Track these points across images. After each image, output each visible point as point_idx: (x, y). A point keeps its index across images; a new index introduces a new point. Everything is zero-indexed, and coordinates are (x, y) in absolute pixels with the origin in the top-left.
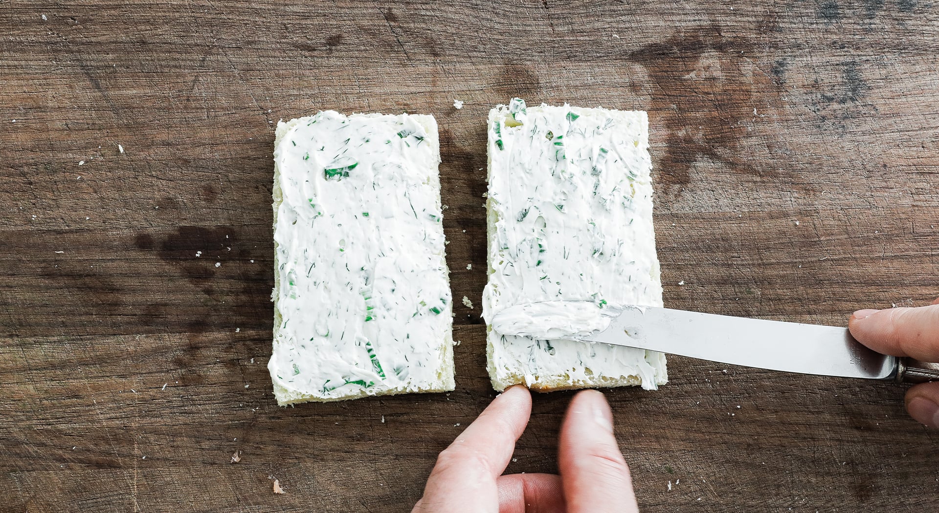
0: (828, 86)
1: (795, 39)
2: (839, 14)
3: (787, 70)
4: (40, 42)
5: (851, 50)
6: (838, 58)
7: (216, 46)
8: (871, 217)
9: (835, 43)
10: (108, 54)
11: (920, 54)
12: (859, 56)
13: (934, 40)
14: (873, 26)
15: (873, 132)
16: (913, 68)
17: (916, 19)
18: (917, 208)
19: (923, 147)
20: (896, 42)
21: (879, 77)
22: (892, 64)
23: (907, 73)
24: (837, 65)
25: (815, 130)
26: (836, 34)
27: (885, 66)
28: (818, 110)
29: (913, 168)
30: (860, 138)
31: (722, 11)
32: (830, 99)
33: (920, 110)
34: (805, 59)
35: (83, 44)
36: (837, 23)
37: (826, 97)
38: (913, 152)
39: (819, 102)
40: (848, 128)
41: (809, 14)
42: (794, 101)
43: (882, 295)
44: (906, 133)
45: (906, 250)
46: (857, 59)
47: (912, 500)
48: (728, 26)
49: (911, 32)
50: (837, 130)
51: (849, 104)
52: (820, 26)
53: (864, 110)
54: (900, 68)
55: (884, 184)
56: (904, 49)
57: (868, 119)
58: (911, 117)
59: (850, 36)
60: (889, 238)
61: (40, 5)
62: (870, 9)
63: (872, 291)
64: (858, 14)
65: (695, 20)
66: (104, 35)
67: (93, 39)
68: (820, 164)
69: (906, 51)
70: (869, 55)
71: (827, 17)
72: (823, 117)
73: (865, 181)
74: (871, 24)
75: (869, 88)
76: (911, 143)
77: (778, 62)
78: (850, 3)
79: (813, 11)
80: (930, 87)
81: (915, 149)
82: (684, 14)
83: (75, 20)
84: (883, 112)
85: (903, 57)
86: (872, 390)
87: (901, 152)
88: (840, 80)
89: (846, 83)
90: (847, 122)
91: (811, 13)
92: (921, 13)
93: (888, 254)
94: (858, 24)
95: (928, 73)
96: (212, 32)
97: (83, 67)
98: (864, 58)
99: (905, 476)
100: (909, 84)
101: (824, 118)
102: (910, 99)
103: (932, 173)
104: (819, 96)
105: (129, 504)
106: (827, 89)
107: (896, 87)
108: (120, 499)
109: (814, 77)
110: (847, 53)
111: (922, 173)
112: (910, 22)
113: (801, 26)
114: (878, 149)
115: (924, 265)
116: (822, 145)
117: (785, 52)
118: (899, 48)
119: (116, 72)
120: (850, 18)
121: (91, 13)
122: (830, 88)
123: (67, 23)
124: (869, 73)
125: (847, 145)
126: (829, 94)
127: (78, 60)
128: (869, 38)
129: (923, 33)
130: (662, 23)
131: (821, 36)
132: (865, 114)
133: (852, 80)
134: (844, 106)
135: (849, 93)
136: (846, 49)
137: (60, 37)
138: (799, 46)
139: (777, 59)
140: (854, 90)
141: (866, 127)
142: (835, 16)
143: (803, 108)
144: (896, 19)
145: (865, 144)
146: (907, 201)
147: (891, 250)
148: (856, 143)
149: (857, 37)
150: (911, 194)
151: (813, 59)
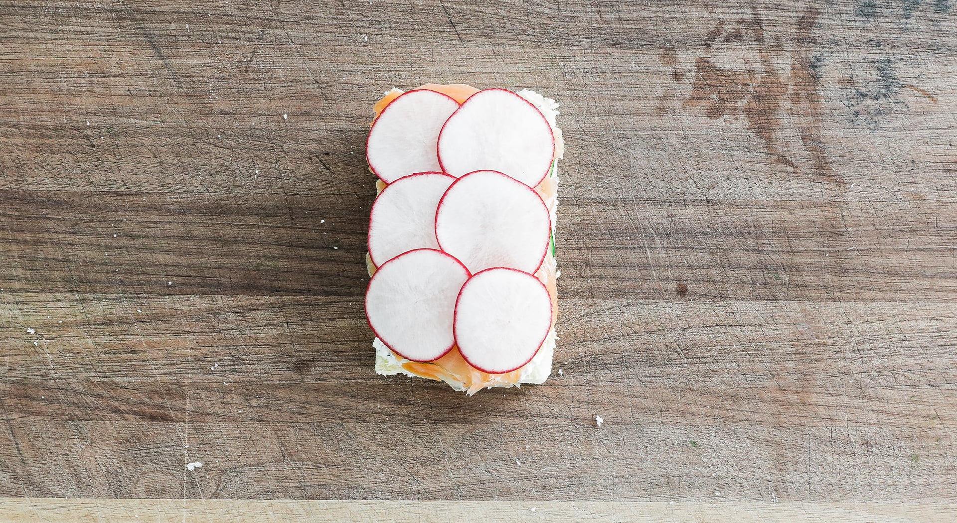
0: (863, 83)
1: (833, 35)
2: (876, 12)
3: (824, 65)
4: (105, 9)
5: (886, 48)
6: (873, 56)
7: (274, 20)
8: (897, 211)
9: (871, 40)
10: (171, 23)
11: (952, 55)
12: (894, 54)
14: (909, 26)
15: (904, 129)
16: (945, 68)
17: (950, 20)
18: (941, 204)
19: (950, 145)
20: (930, 42)
21: (912, 75)
22: (925, 64)
23: (939, 73)
24: (872, 62)
25: (848, 125)
26: (873, 32)
27: (919, 65)
28: (852, 105)
29: (941, 165)
30: (891, 134)
31: (764, 5)
32: (864, 96)
33: (949, 109)
34: (842, 55)
35: (147, 13)
36: (875, 21)
37: (861, 93)
38: (940, 149)
39: (853, 98)
40: (880, 124)
41: (848, 12)
42: (829, 95)
43: (904, 286)
44: (936, 131)
45: (929, 244)
46: (892, 58)
47: (921, 481)
48: (769, 20)
49: (945, 34)
50: (869, 126)
51: (882, 101)
52: (858, 24)
53: (896, 107)
54: (933, 68)
55: (911, 179)
56: (938, 49)
57: (899, 116)
58: (941, 116)
59: (886, 35)
60: (914, 231)
62: (907, 9)
63: (894, 281)
64: (895, 13)
65: (738, 13)
66: (167, 5)
67: (157, 9)
68: (852, 158)
69: (940, 51)
70: (903, 54)
71: (865, 15)
72: (857, 113)
73: (893, 176)
74: (907, 24)
75: (902, 86)
76: (939, 141)
77: (816, 57)
78: (888, 3)
79: (852, 9)
81: (943, 146)
82: (728, 7)
84: (914, 110)
85: (936, 57)
86: (889, 376)
87: (929, 149)
88: (874, 77)
89: (880, 80)
90: (879, 118)
91: (850, 11)
93: (911, 247)
94: (895, 23)
96: (271, 6)
97: (146, 35)
98: (899, 57)
99: (915, 457)
100: (941, 84)
101: (857, 114)
104: (854, 92)
105: (181, 455)
106: (861, 85)
107: (929, 86)
108: (171, 450)
109: (850, 73)
110: (882, 51)
111: (949, 171)
112: (944, 23)
113: (840, 22)
114: (907, 146)
115: (945, 258)
116: (854, 139)
117: (823, 48)
118: (933, 48)
119: (177, 41)
120: (887, 17)
122: (864, 84)
124: (902, 71)
125: (879, 141)
126: (864, 90)
127: (142, 28)
128: (905, 38)
130: (706, 15)
131: (859, 34)
132: (896, 111)
133: (886, 78)
134: (877, 102)
135: (882, 90)
136: (882, 47)
137: (124, 5)
138: (836, 43)
139: (814, 54)
140: (887, 88)
141: (896, 124)
142: (873, 15)
143: (837, 103)
144: (932, 20)
145: (895, 140)
146: (932, 197)
147: (915, 242)
148: (887, 139)
149: (893, 36)
150: (937, 190)
151: (850, 55)
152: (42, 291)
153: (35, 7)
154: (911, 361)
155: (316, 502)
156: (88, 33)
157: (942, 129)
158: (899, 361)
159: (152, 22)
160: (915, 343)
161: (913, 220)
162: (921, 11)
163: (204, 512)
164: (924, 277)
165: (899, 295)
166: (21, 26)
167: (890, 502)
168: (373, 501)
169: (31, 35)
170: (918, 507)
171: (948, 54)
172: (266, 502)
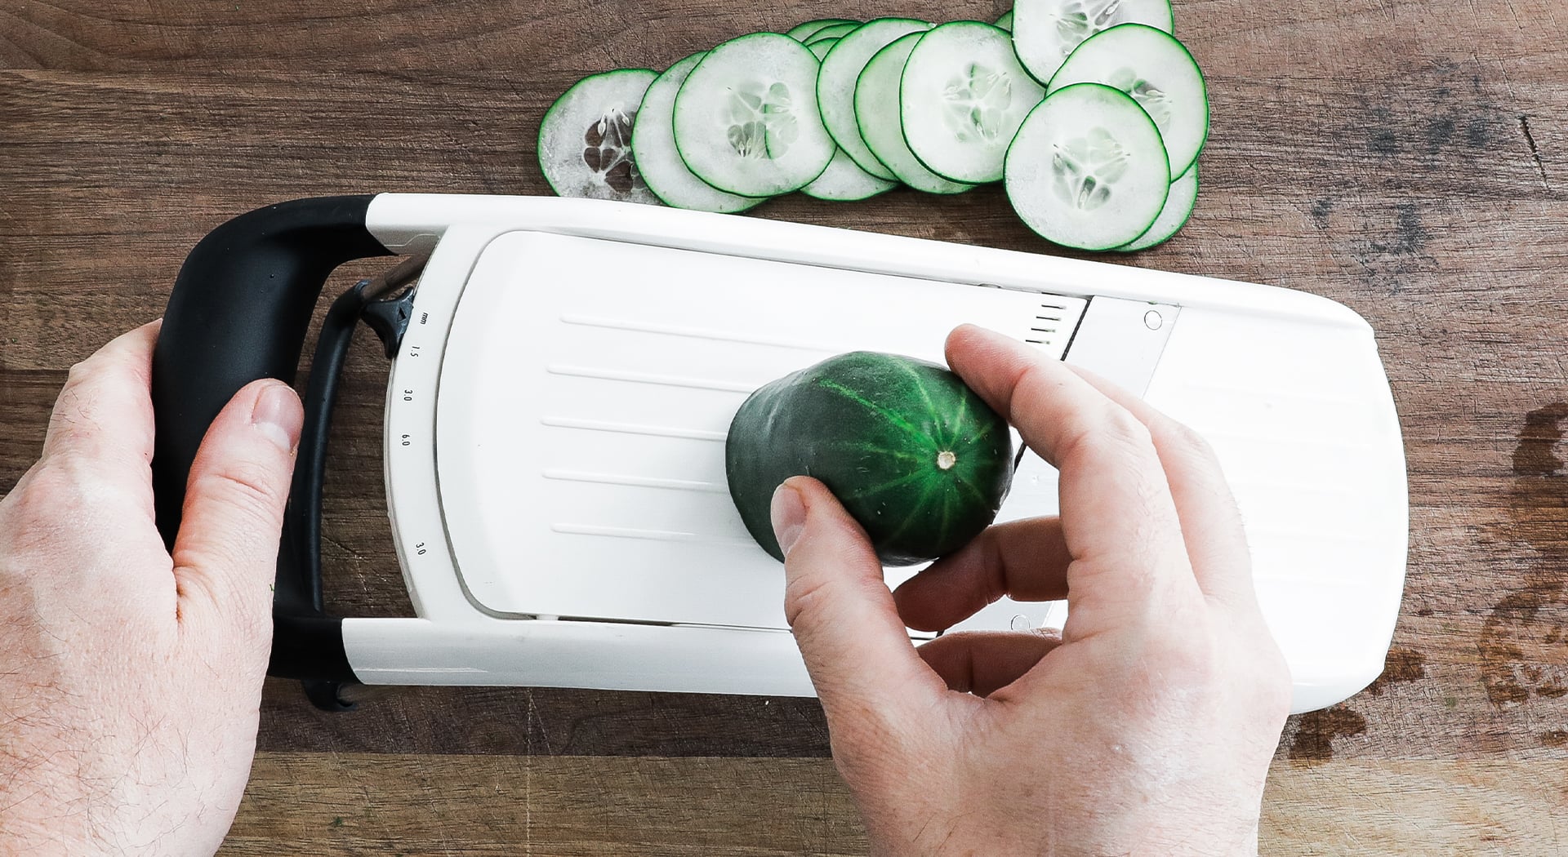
0: (1379, 234)
1: (1342, 174)
2: (1395, 147)
3: (1331, 212)
4: (436, 150)
5: (1407, 190)
6: (1392, 200)
8: (1425, 392)
9: (1390, 181)
10: (515, 166)
11: (1491, 199)
12: (1418, 198)
13: (1509, 183)
14: (1436, 163)
15: (1431, 290)
16: (1482, 215)
17: (1488, 156)
18: (1480, 384)
19: (1491, 311)
20: (1463, 183)
21: (1441, 224)
22: (1457, 210)
23: (1474, 221)
24: (1392, 208)
25: (1362, 285)
26: (1391, 170)
27: (1450, 212)
28: (1367, 261)
29: (1479, 335)
30: (1417, 297)
31: (1254, 138)
32: (1382, 249)
33: (1488, 266)
34: (1353, 199)
35: (486, 153)
36: (1393, 157)
37: (1376, 245)
38: (1478, 316)
39: (1368, 252)
40: (1402, 284)
41: (1360, 146)
42: (1338, 249)
43: (1434, 486)
44: (1471, 293)
45: (1467, 433)
46: (1416, 202)
47: (1459, 731)
48: (1261, 156)
49: (1483, 172)
50: (1388, 287)
51: (1405, 256)
52: (1373, 161)
53: (1422, 264)
54: (1467, 215)
55: (1442, 354)
56: (1473, 192)
57: (1426, 274)
58: (1479, 274)
59: (1408, 174)
60: (1445, 418)
61: (436, 106)
62: (1434, 143)
63: (1423, 480)
64: (1419, 147)
65: (1221, 148)
66: (511, 143)
67: (499, 148)
69: (1475, 195)
70: (1430, 198)
71: (1381, 150)
72: (1373, 270)
73: (1420, 349)
74: (1433, 160)
75: (1430, 238)
76: (1476, 305)
77: (1320, 201)
78: (1411, 135)
79: (1364, 142)
80: (1502, 239)
81: (1481, 312)
83: (477, 124)
84: (1445, 267)
85: (1471, 202)
86: (1418, 599)
87: (1464, 315)
88: (1394, 226)
89: (1401, 230)
90: (1401, 277)
91: (1363, 144)
92: (1493, 150)
93: (1444, 437)
94: (1419, 160)
95: (1501, 222)
97: (485, 181)
98: (1425, 201)
99: (1452, 702)
100: (1476, 235)
101: (1373, 272)
102: (1478, 253)
103: (1500, 342)
104: (1368, 244)
105: (524, 701)
106: (1378, 236)
107: (1462, 237)
108: (513, 694)
109: (1362, 221)
110: (1404, 195)
111: (1489, 342)
112: (1481, 160)
113: (1350, 159)
114: (1437, 311)
115: (1486, 452)
116: (1369, 303)
117: (1329, 191)
118: (1468, 191)
120: (1409, 152)
121: (496, 117)
122: (1381, 235)
123: (468, 128)
124: (1430, 219)
125: (1400, 305)
126: (1381, 243)
127: (479, 173)
128: (1432, 177)
129: (1496, 174)
131: (1374, 173)
132: (1422, 268)
133: (1409, 227)
134: (1397, 257)
135: (1404, 242)
136: (1403, 190)
137: (459, 144)
138: (1346, 184)
139: (1319, 198)
140: (1411, 239)
141: (1423, 284)
142: (1392, 149)
143: (1346, 258)
144: (1464, 156)
145: (1421, 304)
146: (1469, 375)
147: (1447, 431)
148: (1411, 303)
149: (1417, 175)
150: (1475, 366)
151: (1363, 199)
152: (355, 496)
153: (349, 148)
154: (1444, 581)
155: (694, 759)
156: (413, 179)
157: (1480, 290)
158: (1429, 581)
159: (492, 165)
160: (1450, 558)
161: (1445, 403)
162: (1450, 145)
163: (553, 772)
164: (1461, 475)
165: (1428, 498)
166: (333, 171)
167: (1419, 758)
168: (765, 759)
169: (344, 181)
170: (1455, 764)
171: (1485, 198)
172: (630, 759)
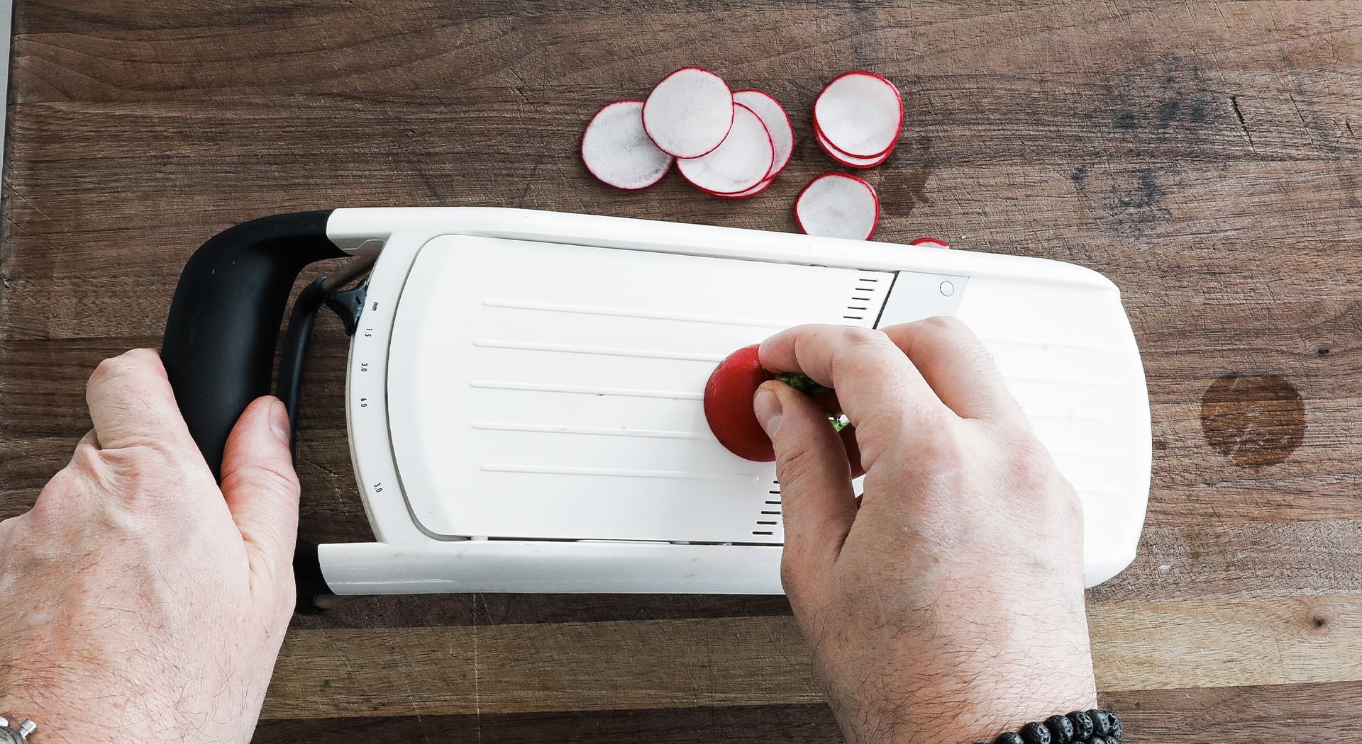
0: (1125, 192)
1: (1094, 147)
2: (1135, 124)
3: (1087, 176)
4: (382, 153)
5: (1145, 157)
6: (1134, 165)
7: (546, 155)
8: (1165, 315)
9: (1131, 151)
10: (445, 164)
11: (1211, 162)
12: (1154, 163)
13: (1224, 149)
14: (1167, 135)
15: (1166, 235)
16: (1205, 174)
17: (1207, 128)
18: (1208, 306)
19: (1214, 249)
20: (1188, 150)
21: (1172, 183)
22: (1185, 171)
23: (1199, 179)
24: (1133, 171)
25: (1113, 233)
26: (1131, 142)
27: (1179, 173)
28: (1116, 214)
29: (1205, 268)
30: (1155, 241)
31: (1024, 121)
32: (1127, 204)
33: (1211, 214)
34: (1103, 166)
35: (422, 155)
36: (1133, 132)
37: (1123, 202)
38: (1205, 253)
39: (1117, 207)
40: (1144, 231)
41: (1107, 124)
42: (1093, 205)
44: (1199, 236)
45: (1199, 345)
46: (1152, 166)
47: (1202, 578)
48: (1030, 135)
49: (1204, 141)
50: (1133, 233)
51: (1145, 209)
52: (1117, 135)
53: (1158, 213)
54: (1192, 175)
55: (1177, 284)
56: (1196, 157)
57: (1162, 222)
58: (1203, 221)
59: (1145, 145)
60: (1182, 334)
61: (381, 119)
62: (1164, 120)
63: (1159, 383)
64: (1153, 123)
65: (999, 130)
66: (442, 146)
67: (432, 150)
68: (1118, 265)
69: (1198, 159)
70: (1163, 163)
71: (1123, 127)
72: (1121, 221)
73: (1160, 281)
74: (1165, 133)
75: (1164, 194)
76: (1202, 245)
77: (1078, 169)
78: (1146, 114)
79: (1110, 121)
80: (1221, 193)
81: (1206, 250)
82: (989, 124)
83: (414, 132)
84: (1177, 216)
85: (1195, 165)
86: (1166, 476)
87: (1193, 253)
88: (1136, 186)
89: (1141, 188)
90: (1143, 226)
91: (1109, 123)
92: (1210, 123)
93: (1181, 349)
94: (1153, 133)
95: (1219, 179)
96: (543, 143)
97: (422, 176)
98: (1159, 165)
99: (1195, 555)
100: (1201, 190)
101: (1121, 222)
102: (1202, 204)
103: (1222, 273)
104: (1116, 200)
106: (1124, 194)
107: (1189, 192)
109: (1111, 182)
110: (1143, 161)
111: (1214, 274)
112: (1201, 132)
113: (1099, 135)
114: (1172, 251)
115: (1214, 360)
116: (1119, 247)
117: (1084, 160)
118: (1191, 156)
119: (453, 181)
120: (1145, 128)
121: (429, 126)
122: (1127, 193)
123: (407, 135)
124: (1164, 179)
125: (1144, 247)
126: (1126, 199)
127: (417, 170)
128: (1164, 146)
129: (1214, 142)
130: (968, 133)
131: (1118, 145)
132: (1159, 217)
133: (1147, 185)
134: (1140, 210)
135: (1144, 198)
136: (1141, 157)
137: (400, 148)
138: (1097, 154)
139: (1076, 166)
140: (1149, 195)
141: (1160, 230)
142: (1132, 126)
143: (1101, 213)
144: (1188, 129)
145: (1160, 246)
146: (1199, 300)
147: (1184, 345)
148: (1152, 245)
149: (1152, 145)
150: (1204, 293)
151: (1111, 166)
152: (329, 427)
153: (315, 155)
154: (1186, 461)
155: (604, 623)
156: (366, 177)
157: (1205, 233)
158: (1175, 462)
159: (428, 163)
160: (1189, 443)
161: (1181, 323)
162: (1177, 121)
163: (495, 637)
164: (1196, 378)
165: (1171, 397)
166: (302, 173)
167: (1172, 600)
168: (661, 621)
169: (311, 181)
170: (1200, 604)
171: (1206, 161)
172: (555, 625)
